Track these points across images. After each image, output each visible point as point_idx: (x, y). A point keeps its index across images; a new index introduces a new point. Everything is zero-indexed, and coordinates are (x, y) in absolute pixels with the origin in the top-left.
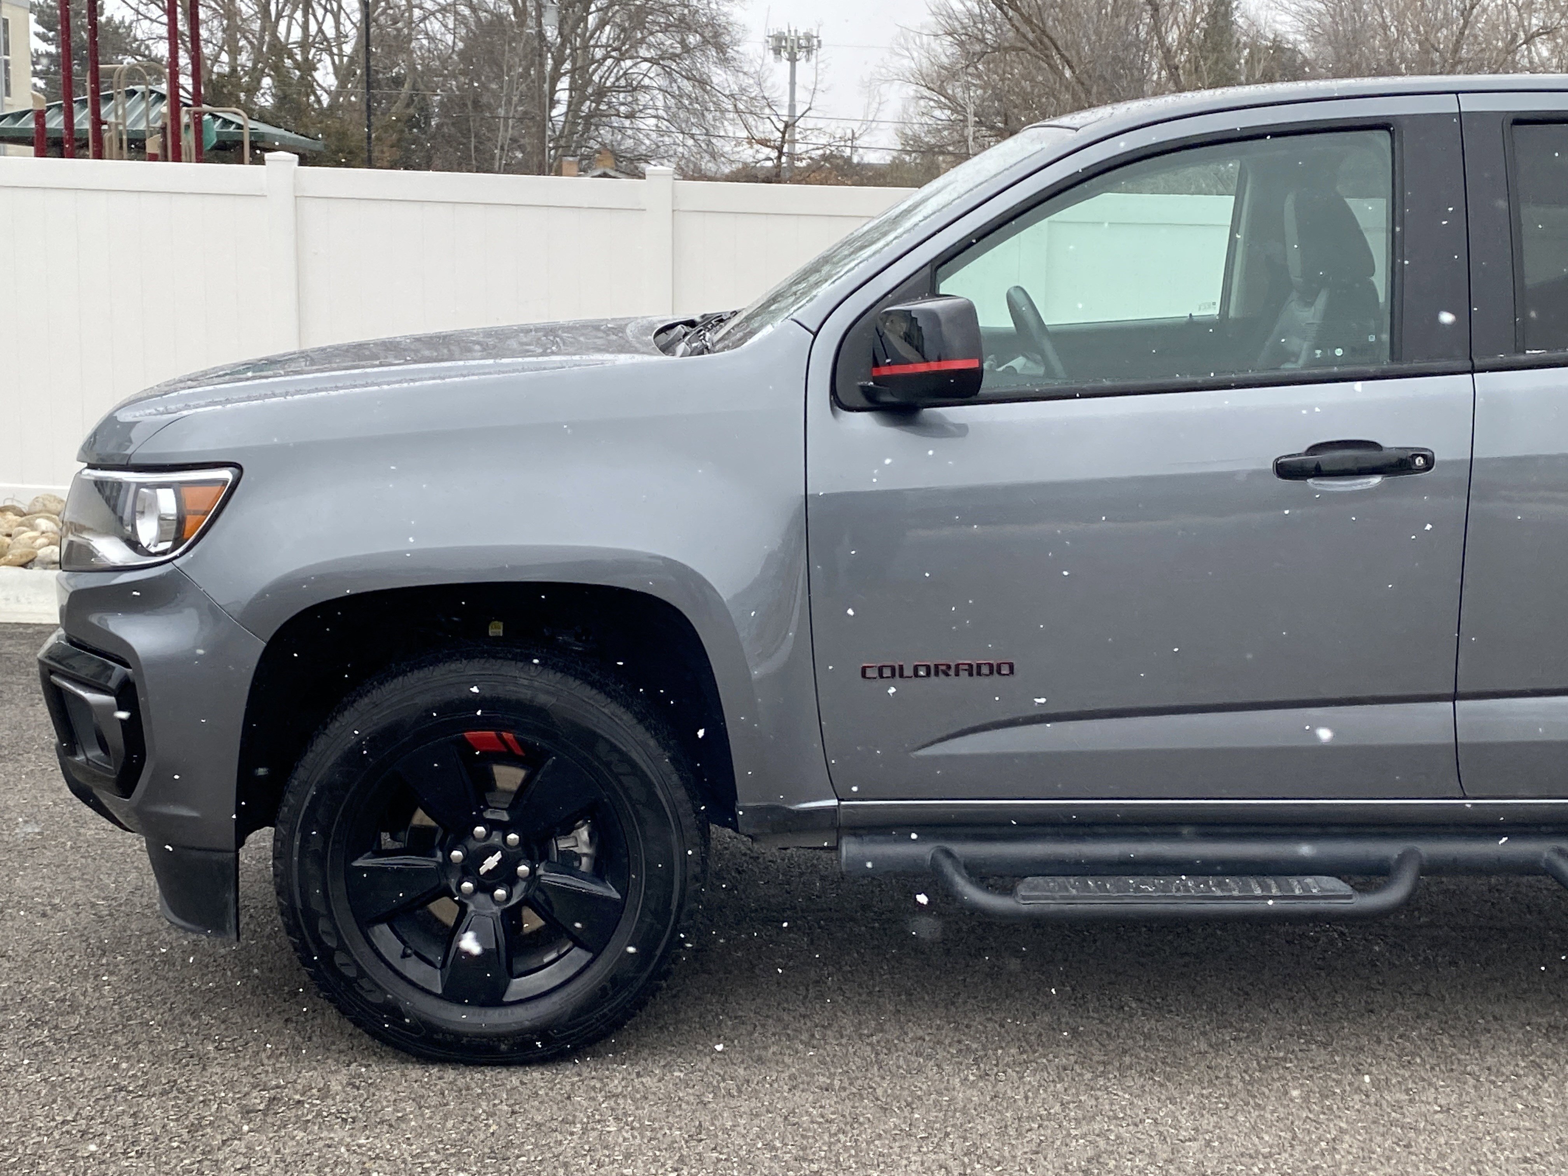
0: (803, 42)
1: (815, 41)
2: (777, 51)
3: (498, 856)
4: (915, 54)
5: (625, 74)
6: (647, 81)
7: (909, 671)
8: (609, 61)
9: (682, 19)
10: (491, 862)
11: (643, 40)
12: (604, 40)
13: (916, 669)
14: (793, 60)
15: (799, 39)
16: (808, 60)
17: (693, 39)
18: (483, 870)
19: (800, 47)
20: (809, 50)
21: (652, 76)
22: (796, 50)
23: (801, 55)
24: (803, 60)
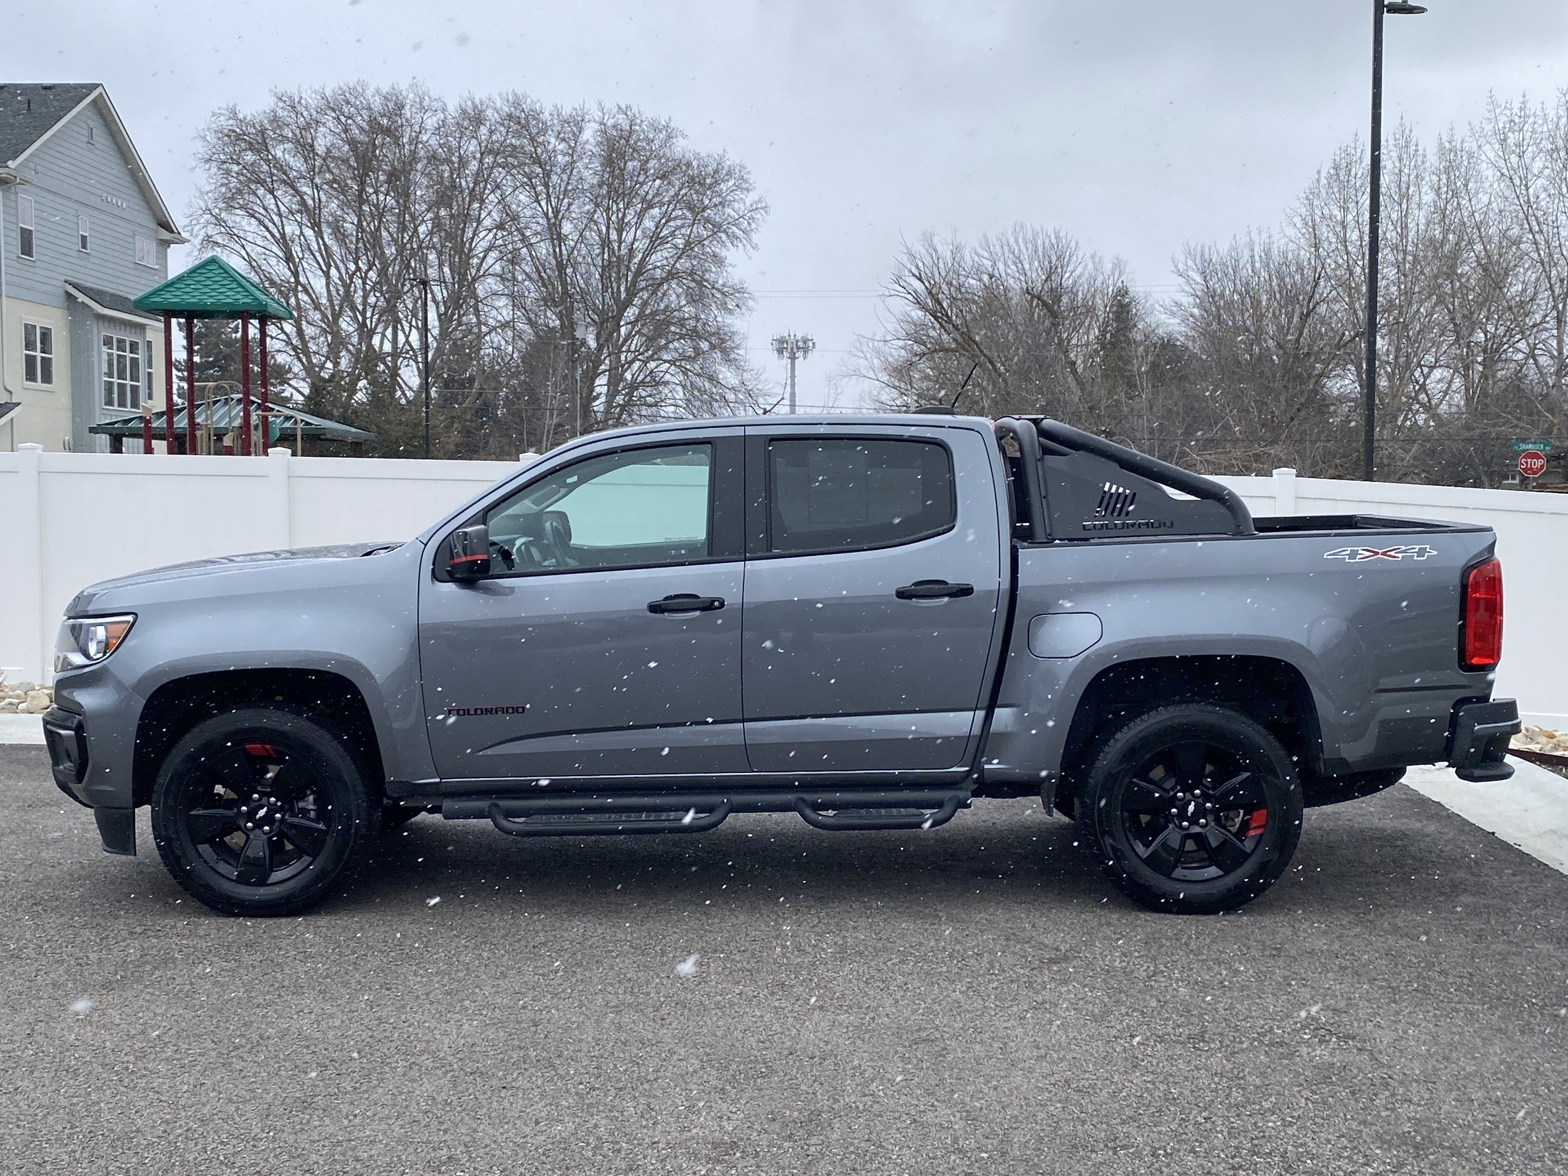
0: (800, 344)
1: (811, 344)
2: (780, 351)
3: (265, 809)
4: (868, 355)
5: (652, 372)
6: (668, 377)
7: (472, 712)
8: (637, 364)
9: (694, 330)
10: (262, 813)
11: (666, 347)
12: (633, 348)
13: (476, 710)
14: (793, 358)
15: (797, 341)
16: (805, 358)
17: (704, 345)
18: (258, 817)
19: (798, 348)
20: (806, 350)
21: (673, 376)
22: (795, 350)
23: (799, 354)
24: (801, 358)
